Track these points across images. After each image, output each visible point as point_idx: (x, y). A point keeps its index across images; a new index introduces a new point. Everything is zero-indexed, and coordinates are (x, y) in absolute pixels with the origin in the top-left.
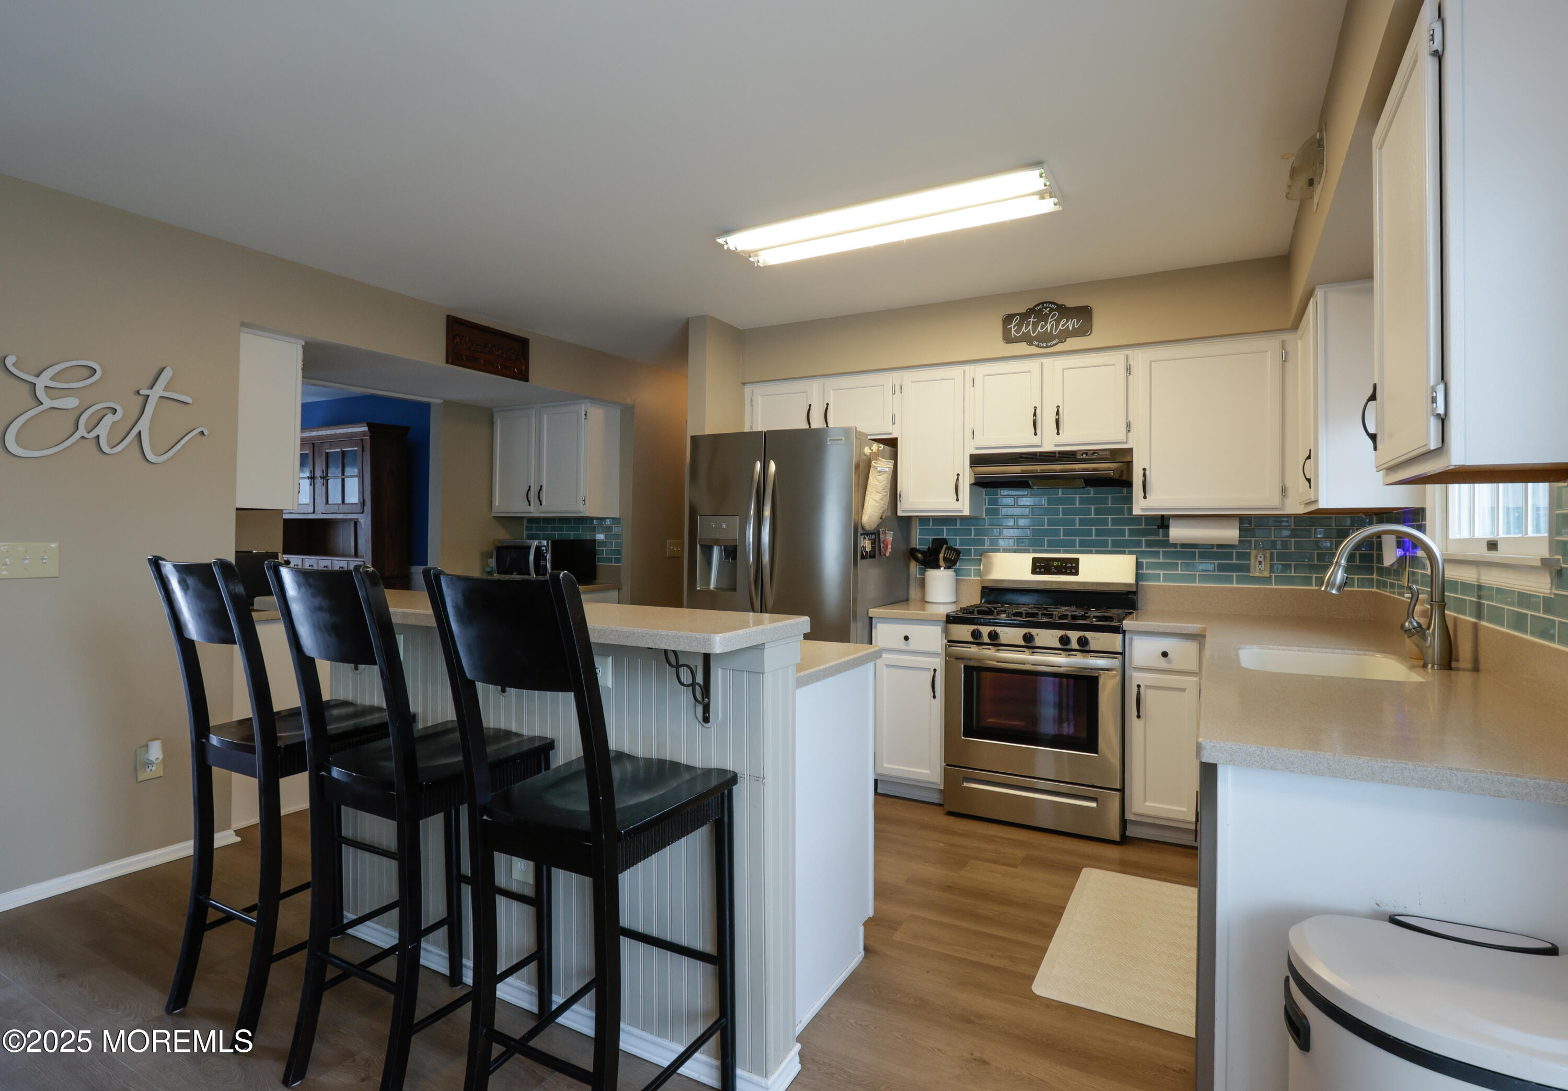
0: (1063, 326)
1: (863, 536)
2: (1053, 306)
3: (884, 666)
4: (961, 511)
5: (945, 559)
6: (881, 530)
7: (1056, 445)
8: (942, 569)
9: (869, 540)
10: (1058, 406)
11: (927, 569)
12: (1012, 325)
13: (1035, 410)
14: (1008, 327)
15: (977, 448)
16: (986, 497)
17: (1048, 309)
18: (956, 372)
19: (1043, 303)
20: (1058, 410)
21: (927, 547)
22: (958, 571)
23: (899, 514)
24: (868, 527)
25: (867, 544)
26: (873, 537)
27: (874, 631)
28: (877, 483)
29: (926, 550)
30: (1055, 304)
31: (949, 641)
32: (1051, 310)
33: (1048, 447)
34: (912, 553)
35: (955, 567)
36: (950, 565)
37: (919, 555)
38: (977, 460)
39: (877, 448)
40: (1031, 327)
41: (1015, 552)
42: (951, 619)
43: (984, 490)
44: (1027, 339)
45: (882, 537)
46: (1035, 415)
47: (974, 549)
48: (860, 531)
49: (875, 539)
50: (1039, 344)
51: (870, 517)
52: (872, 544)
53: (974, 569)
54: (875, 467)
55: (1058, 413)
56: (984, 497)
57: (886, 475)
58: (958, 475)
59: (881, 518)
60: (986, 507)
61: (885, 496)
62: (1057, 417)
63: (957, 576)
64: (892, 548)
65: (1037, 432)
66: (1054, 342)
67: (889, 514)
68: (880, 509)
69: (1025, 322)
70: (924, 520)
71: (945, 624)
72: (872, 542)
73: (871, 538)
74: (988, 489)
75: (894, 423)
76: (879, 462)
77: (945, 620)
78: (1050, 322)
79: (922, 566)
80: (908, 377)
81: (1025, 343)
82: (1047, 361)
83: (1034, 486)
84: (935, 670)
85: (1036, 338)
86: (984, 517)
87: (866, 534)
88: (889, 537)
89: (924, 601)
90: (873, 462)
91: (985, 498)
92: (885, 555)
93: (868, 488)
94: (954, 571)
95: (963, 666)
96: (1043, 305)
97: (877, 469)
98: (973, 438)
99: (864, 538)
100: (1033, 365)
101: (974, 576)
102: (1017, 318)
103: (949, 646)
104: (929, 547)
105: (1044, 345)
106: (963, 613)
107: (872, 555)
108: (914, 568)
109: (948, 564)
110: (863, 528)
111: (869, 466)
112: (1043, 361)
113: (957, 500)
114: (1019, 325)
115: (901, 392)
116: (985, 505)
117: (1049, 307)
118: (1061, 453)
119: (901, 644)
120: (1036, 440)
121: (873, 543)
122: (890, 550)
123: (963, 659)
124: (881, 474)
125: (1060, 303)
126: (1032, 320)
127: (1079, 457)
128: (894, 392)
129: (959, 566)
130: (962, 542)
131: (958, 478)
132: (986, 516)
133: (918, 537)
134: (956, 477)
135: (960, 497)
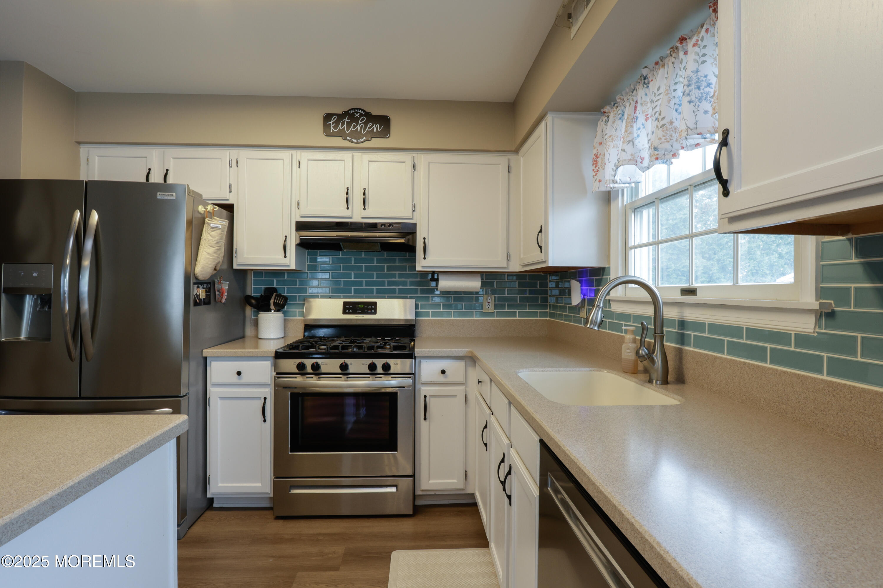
0: (369, 128)
1: (196, 286)
2: (362, 112)
3: (218, 399)
4: (288, 266)
5: (275, 304)
6: (216, 280)
7: (363, 218)
8: (272, 311)
9: (203, 288)
10: (365, 189)
11: (260, 312)
12: (331, 122)
13: (348, 190)
14: (328, 123)
15: (302, 217)
16: (308, 256)
17: (359, 114)
18: (285, 154)
19: (355, 109)
20: (365, 191)
21: (260, 294)
22: (285, 314)
23: (235, 267)
24: (201, 277)
25: (202, 293)
26: (208, 286)
27: (208, 368)
28: (210, 238)
29: (259, 297)
30: (364, 111)
31: (277, 374)
32: (361, 115)
33: (356, 219)
34: (247, 300)
35: (283, 310)
36: (279, 308)
37: (253, 301)
38: (301, 226)
39: (212, 209)
40: (345, 125)
41: (330, 298)
42: (279, 355)
43: (306, 251)
44: (341, 134)
45: (217, 286)
46: (347, 193)
47: (298, 296)
48: (193, 281)
49: (210, 288)
50: (351, 140)
51: (203, 268)
52: (206, 292)
53: (298, 311)
54: (208, 223)
55: (364, 194)
56: (307, 256)
57: (219, 231)
58: (286, 237)
59: (215, 269)
60: (308, 264)
61: (218, 250)
62: (364, 197)
63: (285, 316)
64: (227, 296)
65: (349, 207)
66: (363, 140)
67: (225, 267)
68: (214, 262)
69: (341, 121)
70: (258, 273)
71: (274, 358)
72: (206, 291)
73: (205, 287)
74: (309, 250)
75: (230, 192)
76: (213, 220)
77: (274, 356)
78: (360, 124)
79: (256, 310)
80: (244, 154)
81: (341, 138)
82: (357, 155)
83: (344, 249)
84: (265, 399)
85: (348, 135)
86: (307, 271)
87: (200, 283)
88: (225, 286)
89: (257, 337)
90: (206, 220)
91: (307, 257)
92: (221, 302)
93: (202, 242)
94: (283, 313)
95: (289, 393)
96: (355, 111)
97: (210, 225)
98: (299, 208)
99: (198, 287)
100: (347, 156)
101: (298, 316)
102: (335, 117)
103: (277, 378)
105: (355, 141)
106: (290, 349)
107: (207, 302)
108: (249, 311)
109: (277, 308)
110: (196, 278)
111: (203, 223)
112: (354, 154)
113: (285, 257)
114: (337, 123)
115: (237, 166)
116: (307, 263)
117: (360, 113)
118: (366, 224)
119: (235, 379)
120: (348, 213)
121: (208, 291)
122: (226, 297)
123: (290, 388)
124: (214, 230)
125: (367, 111)
126: (346, 120)
127: (380, 227)
128: (231, 167)
129: (287, 309)
130: (289, 291)
131: (286, 239)
132: (308, 271)
133: (253, 286)
134: (285, 239)
135: (287, 255)
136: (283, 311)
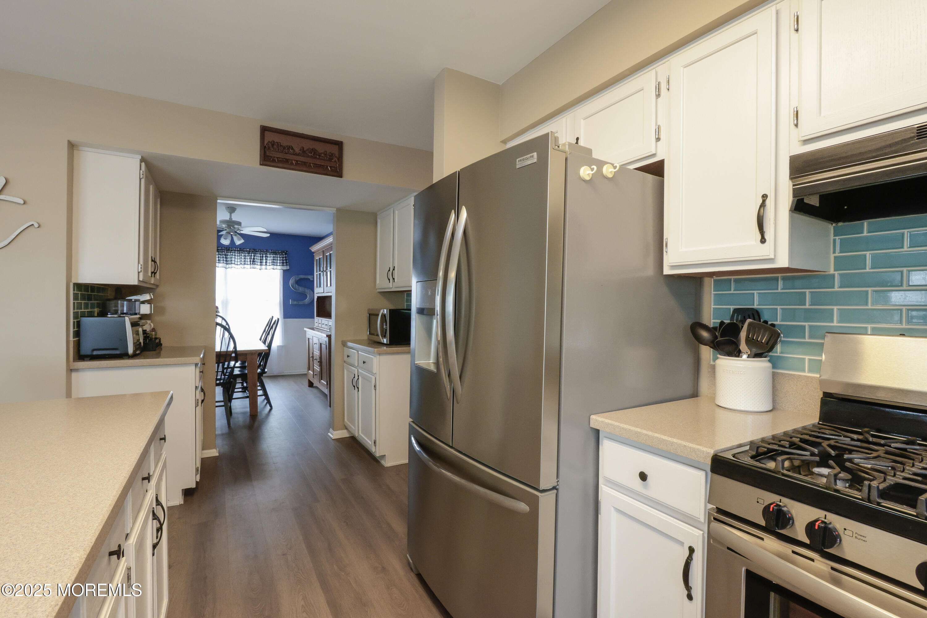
4: (771, 260)
5: (749, 341)
8: (745, 357)
11: (719, 356)
15: (804, 142)
16: (837, 238)
18: (760, 19)
21: (720, 321)
22: (774, 362)
23: (667, 271)
27: (600, 447)
29: (718, 326)
31: (715, 509)
34: (695, 331)
35: (770, 354)
36: (760, 351)
37: (705, 334)
38: (804, 164)
39: (610, 170)
41: (902, 335)
43: (831, 227)
47: (810, 327)
53: (810, 360)
56: (832, 237)
58: (765, 197)
60: (837, 254)
63: (775, 368)
67: (650, 271)
70: (722, 281)
71: (711, 470)
74: (840, 224)
75: (659, 141)
80: (678, 62)
84: (691, 549)
86: (832, 271)
89: (715, 404)
91: (834, 241)
94: (769, 361)
95: (743, 571)
98: (796, 127)
101: (809, 372)
103: (715, 518)
104: (722, 323)
109: (754, 350)
113: (763, 240)
115: (669, 89)
116: (834, 252)
123: (744, 558)
128: (658, 96)
129: (782, 353)
130: (789, 315)
131: (764, 201)
132: (835, 270)
133: (712, 307)
134: (761, 201)
135: (769, 236)
136: (771, 357)
